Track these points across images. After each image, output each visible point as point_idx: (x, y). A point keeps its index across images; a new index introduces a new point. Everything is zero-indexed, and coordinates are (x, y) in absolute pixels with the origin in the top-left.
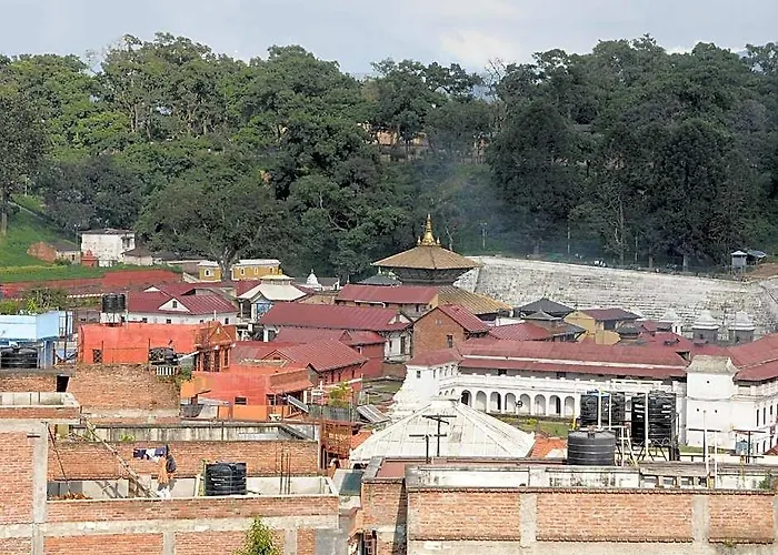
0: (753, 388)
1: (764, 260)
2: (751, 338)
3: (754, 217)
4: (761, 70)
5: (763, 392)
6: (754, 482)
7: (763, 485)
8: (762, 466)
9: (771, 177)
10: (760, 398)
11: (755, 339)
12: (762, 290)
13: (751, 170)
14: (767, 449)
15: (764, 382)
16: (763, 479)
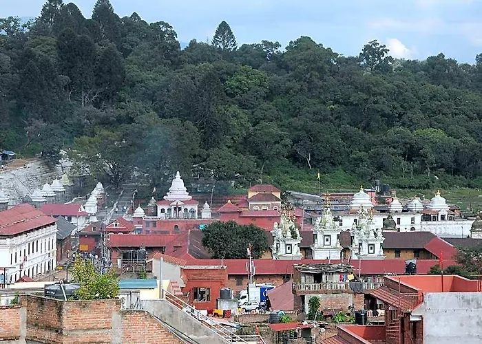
0: (8, 240)
1: (13, 157)
2: (7, 207)
3: (6, 129)
4: (5, 34)
5: (14, 242)
6: (8, 300)
7: (14, 302)
8: (13, 290)
9: (16, 103)
10: (12, 246)
11: (9, 208)
12: (13, 176)
13: (3, 99)
14: (18, 278)
15: (16, 235)
16: (14, 298)
